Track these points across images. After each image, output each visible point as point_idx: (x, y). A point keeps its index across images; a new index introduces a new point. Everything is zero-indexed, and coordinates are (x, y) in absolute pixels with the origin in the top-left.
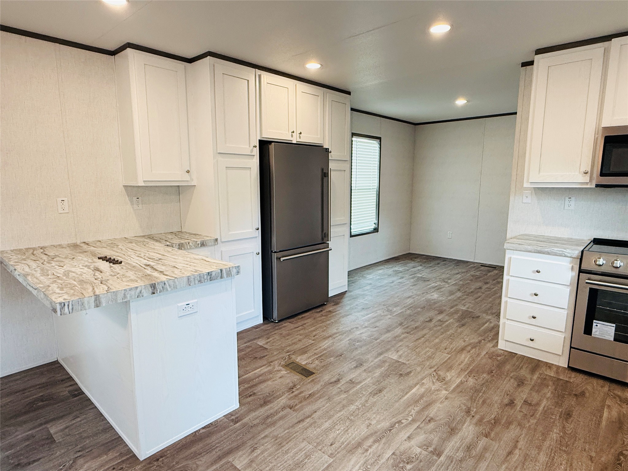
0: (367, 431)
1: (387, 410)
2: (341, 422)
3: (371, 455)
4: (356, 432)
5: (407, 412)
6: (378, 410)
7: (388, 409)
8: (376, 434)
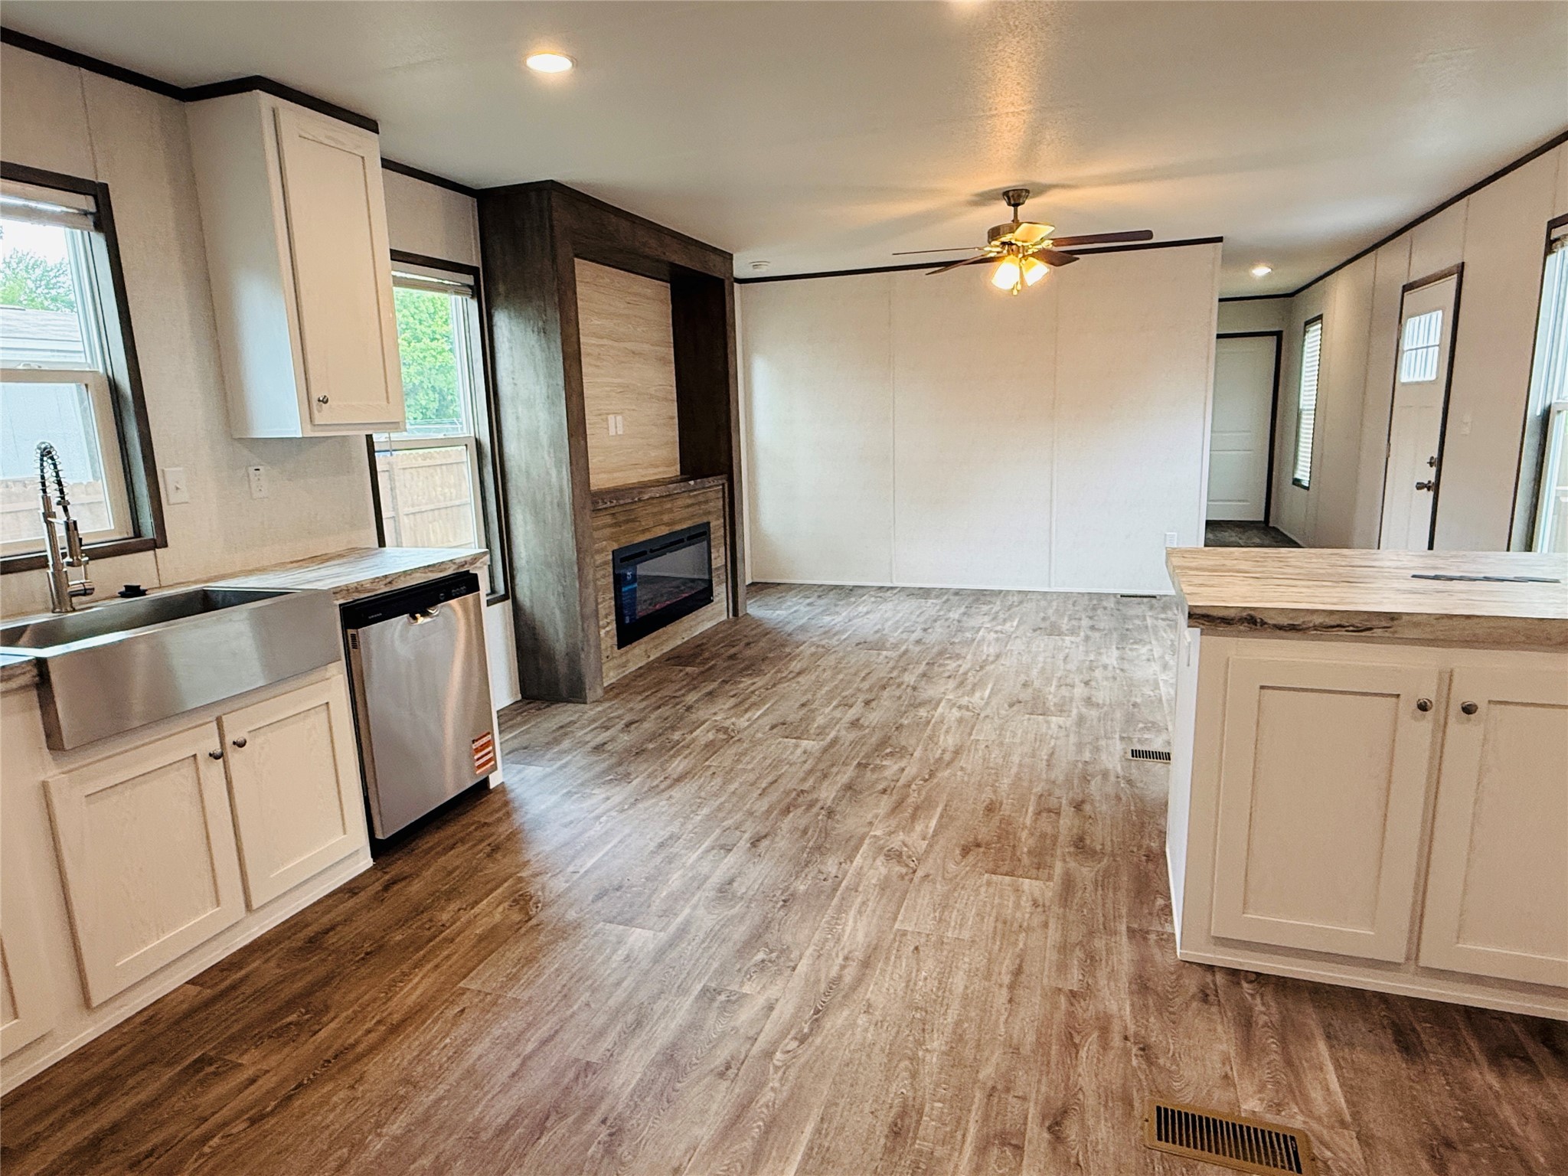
0: (866, 994)
1: (848, 1065)
2: (933, 997)
3: (834, 954)
4: (886, 985)
5: (792, 1073)
6: (869, 1056)
7: (846, 1069)
8: (843, 993)
